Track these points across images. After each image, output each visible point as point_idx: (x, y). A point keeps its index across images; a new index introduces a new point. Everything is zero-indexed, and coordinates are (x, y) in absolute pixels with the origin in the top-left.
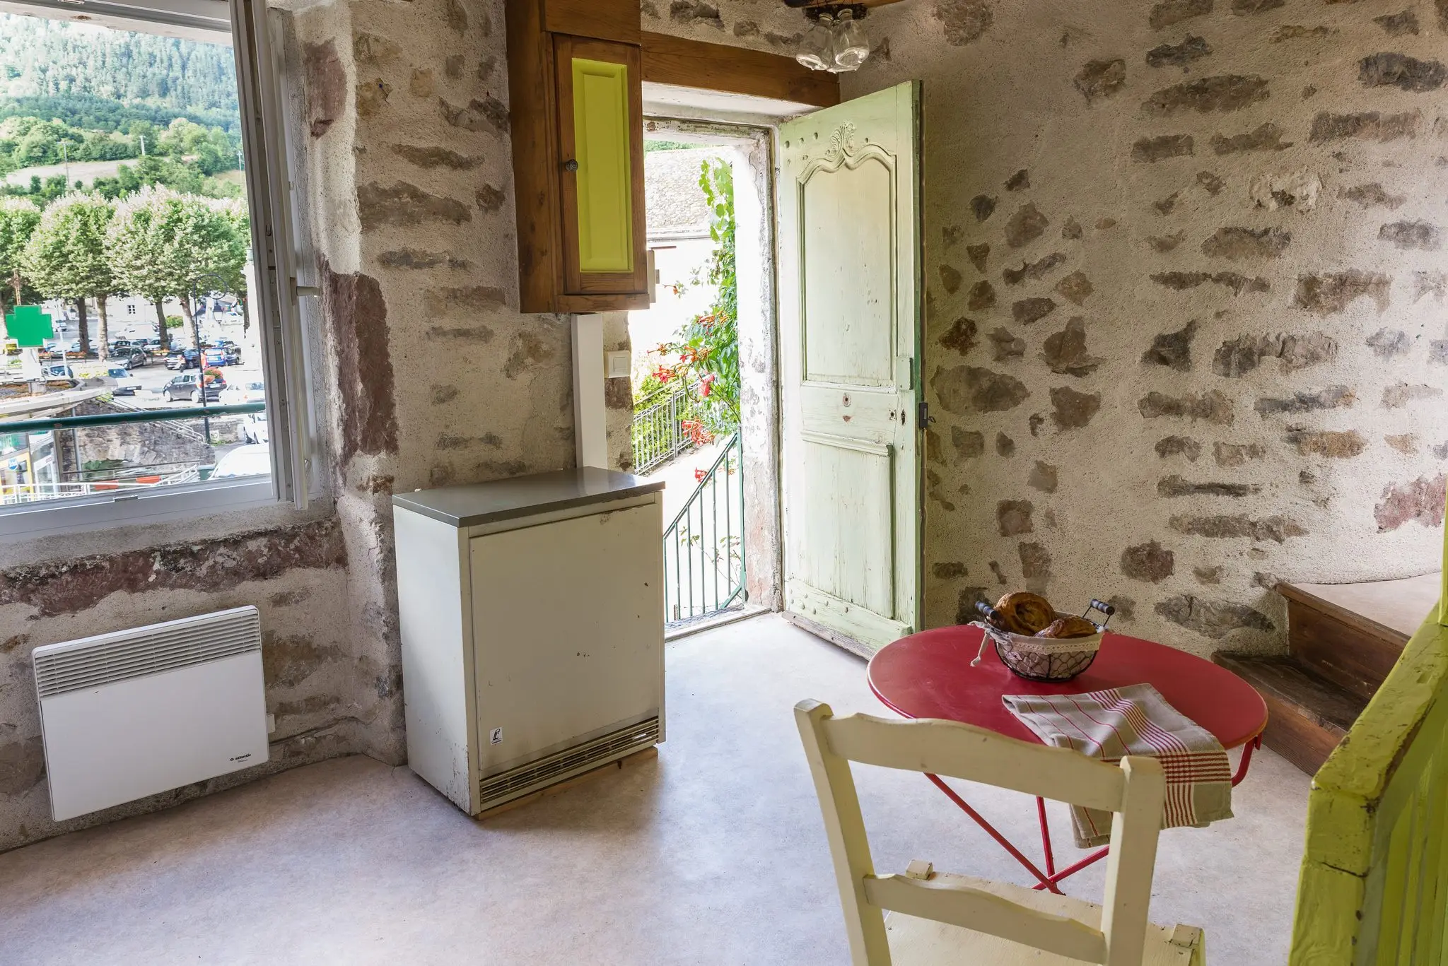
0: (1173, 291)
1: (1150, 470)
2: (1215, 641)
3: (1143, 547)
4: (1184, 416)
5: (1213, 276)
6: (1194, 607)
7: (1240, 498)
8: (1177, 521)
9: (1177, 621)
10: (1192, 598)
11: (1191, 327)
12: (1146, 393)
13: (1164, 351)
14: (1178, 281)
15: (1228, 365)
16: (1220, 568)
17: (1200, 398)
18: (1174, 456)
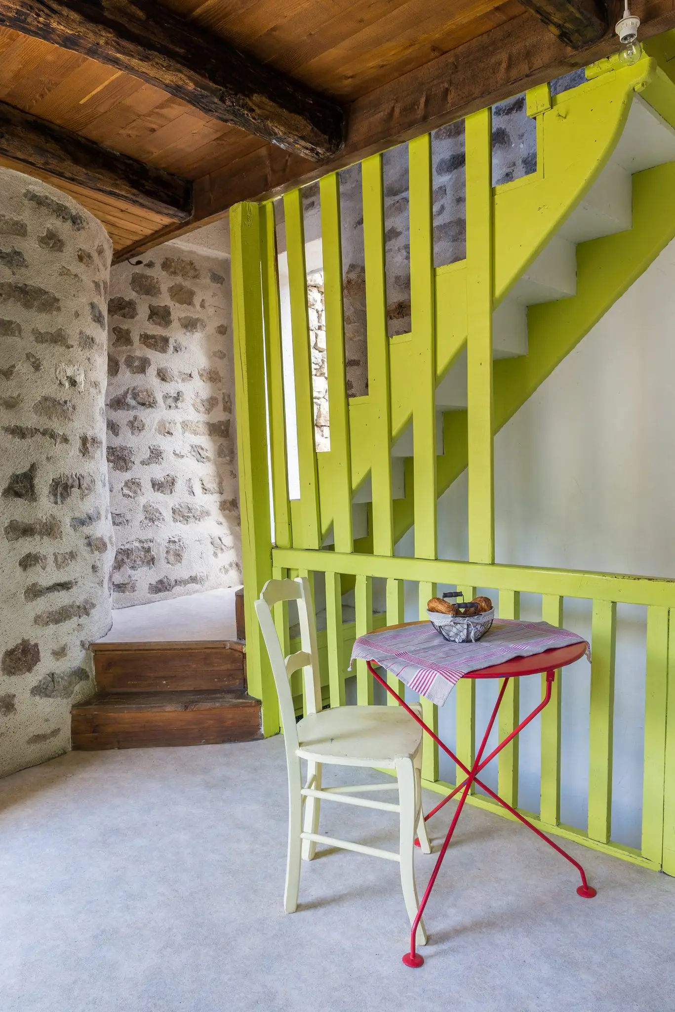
0: (18, 440)
1: (18, 583)
2: (70, 699)
3: (17, 647)
4: (35, 537)
5: (41, 430)
6: (56, 680)
7: (70, 590)
8: (40, 618)
9: (47, 696)
10: (53, 674)
11: (33, 467)
12: (9, 521)
13: (17, 487)
14: (20, 432)
15: (55, 495)
16: (66, 645)
17: (44, 521)
18: (33, 568)
